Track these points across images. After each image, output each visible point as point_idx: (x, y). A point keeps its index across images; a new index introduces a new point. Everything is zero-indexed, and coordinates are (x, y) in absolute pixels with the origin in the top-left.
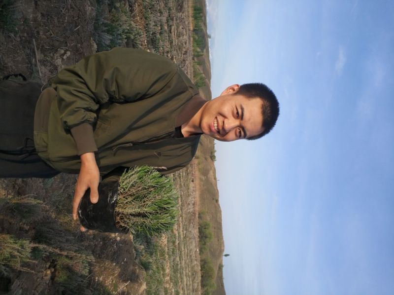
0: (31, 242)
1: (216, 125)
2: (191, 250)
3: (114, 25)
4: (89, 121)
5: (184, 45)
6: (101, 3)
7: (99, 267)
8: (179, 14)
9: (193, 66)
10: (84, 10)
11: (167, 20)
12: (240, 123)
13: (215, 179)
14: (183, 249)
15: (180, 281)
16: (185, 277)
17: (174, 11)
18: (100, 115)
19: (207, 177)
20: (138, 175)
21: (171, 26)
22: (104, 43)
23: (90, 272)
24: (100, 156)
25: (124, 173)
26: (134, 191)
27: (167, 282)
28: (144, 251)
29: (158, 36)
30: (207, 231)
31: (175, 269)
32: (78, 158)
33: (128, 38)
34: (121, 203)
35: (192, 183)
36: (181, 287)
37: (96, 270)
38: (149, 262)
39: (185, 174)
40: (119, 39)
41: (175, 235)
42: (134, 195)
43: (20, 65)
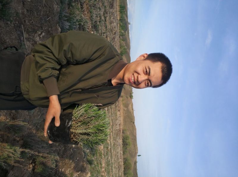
0: (20, 148)
1: (133, 78)
2: (118, 152)
3: (71, 16)
4: (55, 76)
5: (114, 28)
6: (63, 3)
7: (62, 163)
8: (111, 10)
9: (120, 42)
10: (53, 7)
11: (104, 14)
12: (148, 78)
13: (133, 109)
14: (113, 152)
15: (111, 171)
16: (114, 169)
17: (108, 8)
18: (61, 72)
19: (128, 108)
20: (84, 109)
21: (106, 17)
22: (65, 27)
23: (56, 166)
24: (61, 97)
25: (76, 108)
26: (82, 119)
27: (103, 172)
28: (89, 153)
29: (98, 23)
30: (128, 141)
31: (108, 164)
32: (47, 98)
33: (80, 24)
34: (74, 126)
35: (118, 112)
36: (112, 175)
37: (60, 164)
38: (93, 160)
39: (114, 106)
40: (75, 25)
41: (108, 143)
42: (82, 121)
43: (14, 41)
